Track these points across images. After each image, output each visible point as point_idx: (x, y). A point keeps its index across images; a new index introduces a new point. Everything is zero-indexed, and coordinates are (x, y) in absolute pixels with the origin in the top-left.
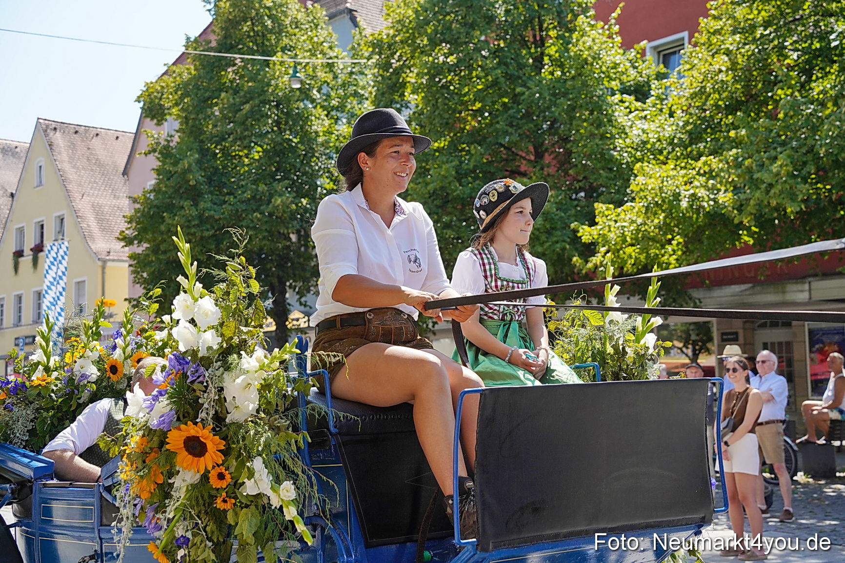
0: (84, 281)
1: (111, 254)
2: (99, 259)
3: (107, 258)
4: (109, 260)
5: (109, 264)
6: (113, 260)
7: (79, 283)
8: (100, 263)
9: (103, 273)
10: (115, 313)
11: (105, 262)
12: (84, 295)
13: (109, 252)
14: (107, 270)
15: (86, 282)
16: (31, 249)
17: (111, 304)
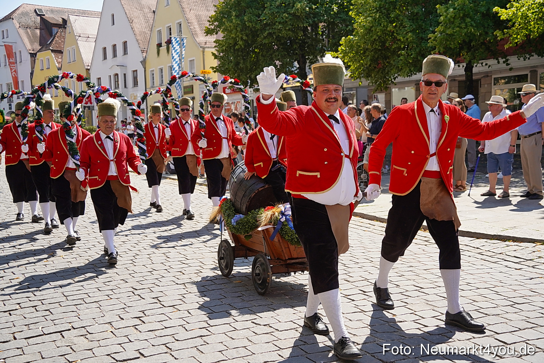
0: (194, 60)
1: (207, 44)
2: (201, 47)
3: (205, 46)
4: (206, 47)
5: (206, 50)
6: (208, 47)
7: (191, 61)
8: (201, 49)
9: (203, 55)
10: (211, 78)
11: (204, 48)
12: (194, 68)
13: (206, 43)
14: (205, 53)
15: (195, 60)
16: (166, 42)
17: (209, 73)
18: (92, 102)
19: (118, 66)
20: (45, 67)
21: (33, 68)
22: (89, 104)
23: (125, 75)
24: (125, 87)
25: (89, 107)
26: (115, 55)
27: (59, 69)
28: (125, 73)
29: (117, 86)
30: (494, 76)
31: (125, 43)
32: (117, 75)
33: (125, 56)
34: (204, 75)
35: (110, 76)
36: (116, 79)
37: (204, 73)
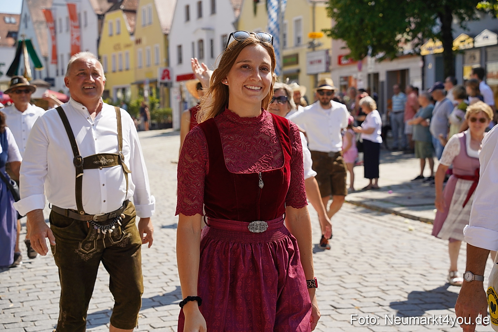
0: (300, 20)
2: (310, 2)
3: (316, 0)
4: (318, 2)
5: (318, 5)
6: (321, 2)
7: (297, 21)
8: (311, 5)
9: (314, 12)
10: (322, 43)
11: (314, 3)
12: (301, 30)
14: (316, 10)
15: (302, 20)
17: (320, 37)
18: (171, 75)
19: (203, 29)
20: (115, 31)
21: (100, 33)
22: (166, 80)
23: (212, 41)
24: (212, 56)
25: (166, 85)
26: (200, 15)
27: (132, 34)
28: (212, 38)
29: (202, 56)
32: (201, 41)
33: (214, 16)
34: (314, 40)
35: (193, 44)
36: (201, 47)
37: (313, 36)
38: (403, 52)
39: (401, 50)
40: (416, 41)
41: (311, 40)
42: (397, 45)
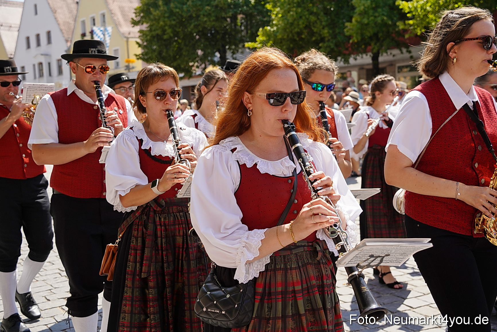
0: (118, 49)
1: (131, 34)
2: (124, 37)
3: (129, 36)
4: (130, 38)
5: (130, 40)
6: (132, 38)
7: (115, 50)
8: (125, 39)
9: (127, 44)
10: (135, 66)
11: (128, 38)
13: (129, 34)
14: (130, 43)
16: (90, 32)
17: (133, 62)
19: (42, 55)
23: (49, 64)
24: (50, 75)
26: (38, 44)
28: (49, 61)
29: (41, 74)
30: (398, 65)
31: (49, 33)
32: (41, 64)
33: (50, 45)
34: (129, 64)
35: (34, 65)
36: (41, 68)
37: (128, 62)
38: (195, 73)
39: (194, 72)
40: (203, 66)
41: (127, 64)
42: (191, 69)
